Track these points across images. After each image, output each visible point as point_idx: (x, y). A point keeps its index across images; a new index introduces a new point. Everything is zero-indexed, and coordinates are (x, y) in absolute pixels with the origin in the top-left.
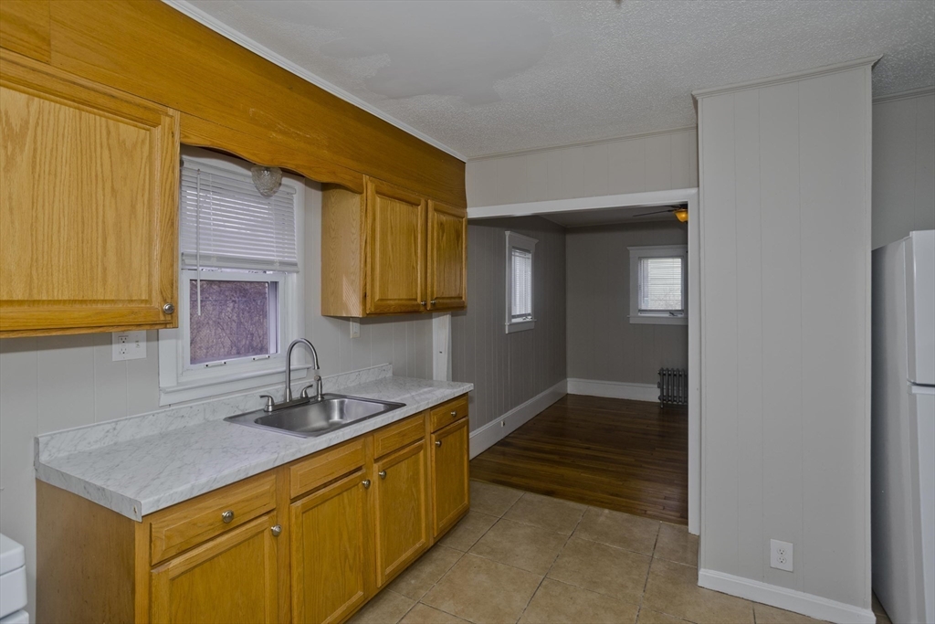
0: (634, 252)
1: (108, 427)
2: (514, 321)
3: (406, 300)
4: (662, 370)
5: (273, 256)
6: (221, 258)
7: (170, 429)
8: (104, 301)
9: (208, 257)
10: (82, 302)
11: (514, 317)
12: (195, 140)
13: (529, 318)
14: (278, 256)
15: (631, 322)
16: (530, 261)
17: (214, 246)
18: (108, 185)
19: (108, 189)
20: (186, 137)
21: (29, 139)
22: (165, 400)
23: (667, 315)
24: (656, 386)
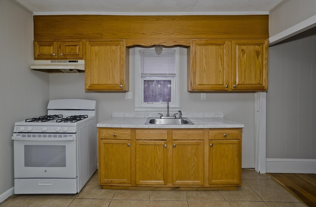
1: (123, 113)
3: (215, 85)
5: (167, 72)
6: (150, 74)
7: (136, 117)
8: (110, 84)
9: (147, 74)
10: (106, 84)
12: (129, 45)
14: (168, 72)
17: (149, 71)
18: (110, 60)
19: (110, 61)
20: (127, 45)
21: (98, 54)
22: (136, 110)
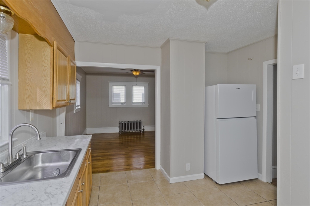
0: (110, 83)
2: (77, 108)
3: (64, 100)
4: (120, 122)
11: (76, 106)
13: (79, 107)
15: (109, 107)
16: (80, 84)
23: (120, 104)
24: (118, 127)
